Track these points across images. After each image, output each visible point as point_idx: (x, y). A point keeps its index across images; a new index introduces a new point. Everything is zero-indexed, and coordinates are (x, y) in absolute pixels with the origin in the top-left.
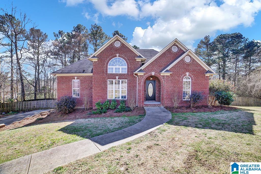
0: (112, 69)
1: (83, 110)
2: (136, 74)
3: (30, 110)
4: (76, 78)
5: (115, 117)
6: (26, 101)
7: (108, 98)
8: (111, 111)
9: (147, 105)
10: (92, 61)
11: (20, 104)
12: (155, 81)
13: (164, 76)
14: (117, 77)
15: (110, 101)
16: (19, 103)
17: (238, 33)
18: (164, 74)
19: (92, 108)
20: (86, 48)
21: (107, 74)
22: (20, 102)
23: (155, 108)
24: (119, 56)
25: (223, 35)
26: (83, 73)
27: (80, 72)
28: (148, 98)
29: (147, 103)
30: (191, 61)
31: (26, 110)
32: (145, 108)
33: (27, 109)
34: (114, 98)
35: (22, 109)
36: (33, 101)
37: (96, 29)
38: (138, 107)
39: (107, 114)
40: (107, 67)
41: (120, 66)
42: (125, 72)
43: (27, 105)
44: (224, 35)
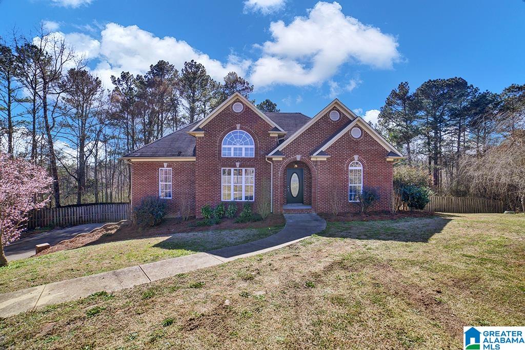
0: (230, 149)
1: (179, 221)
2: (270, 159)
3: (73, 223)
4: (165, 165)
5: (236, 228)
6: (63, 207)
7: (222, 200)
8: (229, 221)
9: (288, 210)
10: (195, 137)
11: (55, 213)
12: (302, 170)
13: (316, 161)
14: (238, 164)
15: (226, 204)
16: (53, 212)
17: (459, 79)
18: (317, 158)
19: (195, 217)
20: (175, 107)
21: (220, 158)
22: (55, 209)
23: (301, 215)
24: (241, 128)
25: (432, 82)
26: (178, 156)
27: (173, 156)
28: (290, 199)
29: (289, 207)
30: (361, 136)
31: (66, 223)
32: (284, 215)
33: (67, 221)
34: (232, 199)
35: (58, 222)
36: (78, 208)
37: (194, 69)
38: (274, 213)
39: (222, 225)
40: (220, 146)
41: (242, 144)
42: (252, 155)
43: (67, 214)
44: (434, 81)
